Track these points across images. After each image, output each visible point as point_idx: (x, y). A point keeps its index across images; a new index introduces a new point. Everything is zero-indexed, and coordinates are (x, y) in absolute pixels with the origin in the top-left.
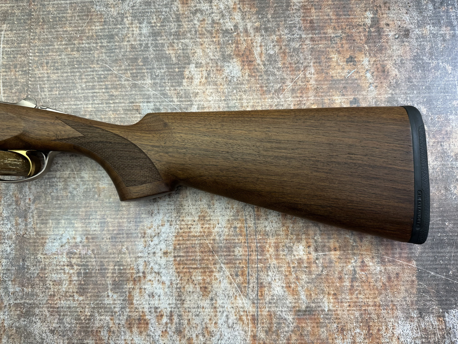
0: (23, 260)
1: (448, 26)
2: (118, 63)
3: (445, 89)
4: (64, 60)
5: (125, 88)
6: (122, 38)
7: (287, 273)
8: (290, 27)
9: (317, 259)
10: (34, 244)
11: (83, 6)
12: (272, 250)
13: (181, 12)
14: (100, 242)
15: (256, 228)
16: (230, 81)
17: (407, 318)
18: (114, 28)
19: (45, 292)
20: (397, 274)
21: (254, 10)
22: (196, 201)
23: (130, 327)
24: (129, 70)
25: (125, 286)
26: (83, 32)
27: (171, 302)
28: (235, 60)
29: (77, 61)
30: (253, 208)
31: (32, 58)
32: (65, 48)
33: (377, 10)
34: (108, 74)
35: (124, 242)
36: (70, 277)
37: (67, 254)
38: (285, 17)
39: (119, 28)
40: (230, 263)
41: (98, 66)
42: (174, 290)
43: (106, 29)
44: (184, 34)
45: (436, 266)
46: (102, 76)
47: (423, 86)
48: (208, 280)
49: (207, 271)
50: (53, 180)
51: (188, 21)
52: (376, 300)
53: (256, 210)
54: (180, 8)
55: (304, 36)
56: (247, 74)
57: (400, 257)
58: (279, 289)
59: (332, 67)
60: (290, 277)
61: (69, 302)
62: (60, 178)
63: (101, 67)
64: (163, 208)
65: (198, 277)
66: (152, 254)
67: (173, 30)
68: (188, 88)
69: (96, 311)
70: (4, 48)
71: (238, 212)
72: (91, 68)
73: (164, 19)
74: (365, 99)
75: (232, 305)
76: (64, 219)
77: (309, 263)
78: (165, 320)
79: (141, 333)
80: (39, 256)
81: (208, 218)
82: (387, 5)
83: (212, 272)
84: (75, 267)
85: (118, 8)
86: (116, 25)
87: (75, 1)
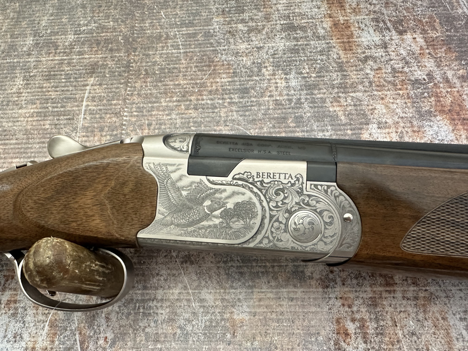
2: (257, 124)
4: (175, 121)
6: (261, 93)
11: (203, 56)
13: (345, 60)
18: (249, 80)
26: (203, 85)
29: (195, 122)
31: (128, 118)
32: (176, 106)
39: (256, 81)
41: (227, 128)
43: (237, 81)
44: (353, 86)
51: (357, 71)
54: (343, 56)
63: (231, 130)
67: (336, 82)
70: (87, 106)
72: (215, 130)
73: (321, 68)
85: (252, 57)
86: (252, 76)
87: (191, 50)
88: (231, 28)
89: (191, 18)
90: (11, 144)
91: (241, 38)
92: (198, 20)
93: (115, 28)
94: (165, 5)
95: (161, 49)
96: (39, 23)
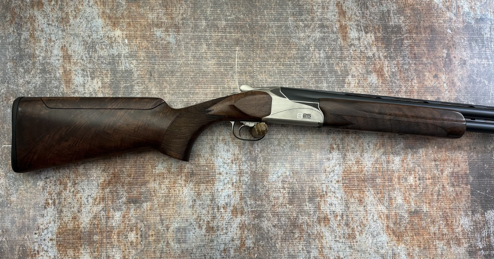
0: (256, 185)
1: (486, 59)
2: (307, 74)
3: (484, 93)
4: (275, 71)
5: (312, 88)
6: (309, 59)
7: (405, 192)
8: (403, 56)
9: (420, 184)
10: (261, 176)
11: (285, 39)
12: (396, 180)
13: (343, 45)
14: (300, 175)
15: (388, 168)
16: (371, 86)
17: (466, 215)
18: (304, 53)
19: (269, 204)
20: (461, 192)
21: (384, 46)
22: (354, 153)
23: (319, 223)
24: (314, 78)
25: (316, 200)
26: (285, 54)
27: (342, 208)
28: (374, 74)
29: (283, 72)
30: (386, 157)
31: (256, 68)
32: (275, 63)
33: (449, 49)
34: (302, 80)
35: (314, 175)
36: (284, 195)
37: (282, 182)
38: (400, 51)
39: (307, 53)
40: (374, 187)
41: (295, 75)
42: (344, 202)
43: (299, 53)
44: (345, 58)
45: (480, 188)
46: (298, 81)
47: (473, 92)
48: (362, 196)
49: (361, 191)
50: (271, 140)
51: (347, 51)
52: (450, 206)
53: (387, 158)
54: (342, 43)
55: (411, 62)
56: (380, 82)
57: (462, 183)
58: (400, 200)
59: (426, 80)
60: (406, 194)
61: (283, 209)
62: (275, 139)
63: (297, 76)
64: (335, 156)
65: (356, 195)
66: (330, 182)
67: (338, 56)
68: (348, 89)
69: (299, 214)
70: (238, 61)
71: (377, 159)
72: (291, 76)
73: (333, 48)
74: (443, 98)
75: (376, 210)
76: (279, 162)
77: (416, 186)
78: (339, 218)
79: (326, 225)
80: (265, 183)
81: (361, 163)
82: (455, 46)
83: (364, 192)
84: (287, 189)
85: (306, 41)
86: (305, 51)
87: (280, 35)
88: (297, 24)
89: (279, 17)
90: (208, 78)
91: (301, 30)
92: (282, 18)
93: (244, 19)
94: (266, 7)
95: (266, 33)
96: (206, 12)
